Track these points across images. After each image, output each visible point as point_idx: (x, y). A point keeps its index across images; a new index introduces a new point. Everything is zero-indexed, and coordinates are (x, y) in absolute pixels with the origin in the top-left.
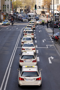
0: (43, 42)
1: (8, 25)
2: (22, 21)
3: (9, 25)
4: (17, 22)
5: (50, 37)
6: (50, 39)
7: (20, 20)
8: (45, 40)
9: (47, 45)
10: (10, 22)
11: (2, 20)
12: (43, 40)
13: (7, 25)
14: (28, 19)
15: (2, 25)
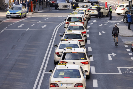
0: (110, 58)
1: (23, 17)
2: (56, 7)
3: (25, 17)
4: (43, 9)
5: (126, 46)
6: (125, 52)
7: (51, 5)
8: (114, 55)
9: (119, 68)
10: (26, 9)
11: (7, 6)
12: (109, 55)
13: (20, 18)
14: (72, 3)
15: (8, 17)
